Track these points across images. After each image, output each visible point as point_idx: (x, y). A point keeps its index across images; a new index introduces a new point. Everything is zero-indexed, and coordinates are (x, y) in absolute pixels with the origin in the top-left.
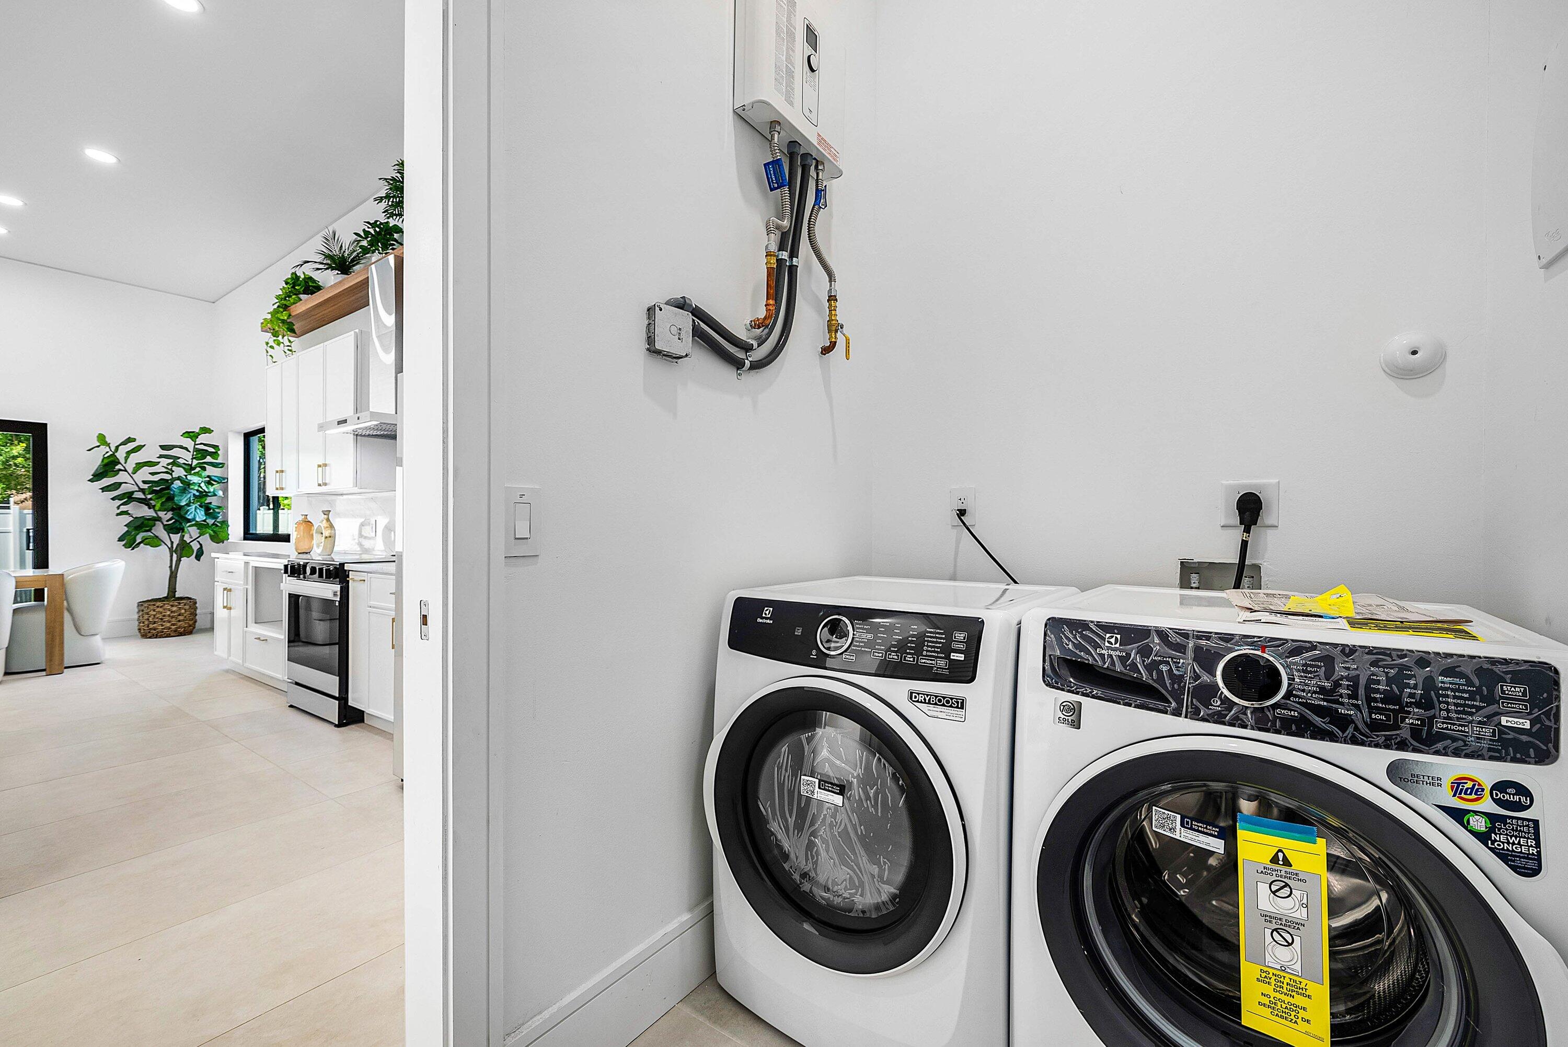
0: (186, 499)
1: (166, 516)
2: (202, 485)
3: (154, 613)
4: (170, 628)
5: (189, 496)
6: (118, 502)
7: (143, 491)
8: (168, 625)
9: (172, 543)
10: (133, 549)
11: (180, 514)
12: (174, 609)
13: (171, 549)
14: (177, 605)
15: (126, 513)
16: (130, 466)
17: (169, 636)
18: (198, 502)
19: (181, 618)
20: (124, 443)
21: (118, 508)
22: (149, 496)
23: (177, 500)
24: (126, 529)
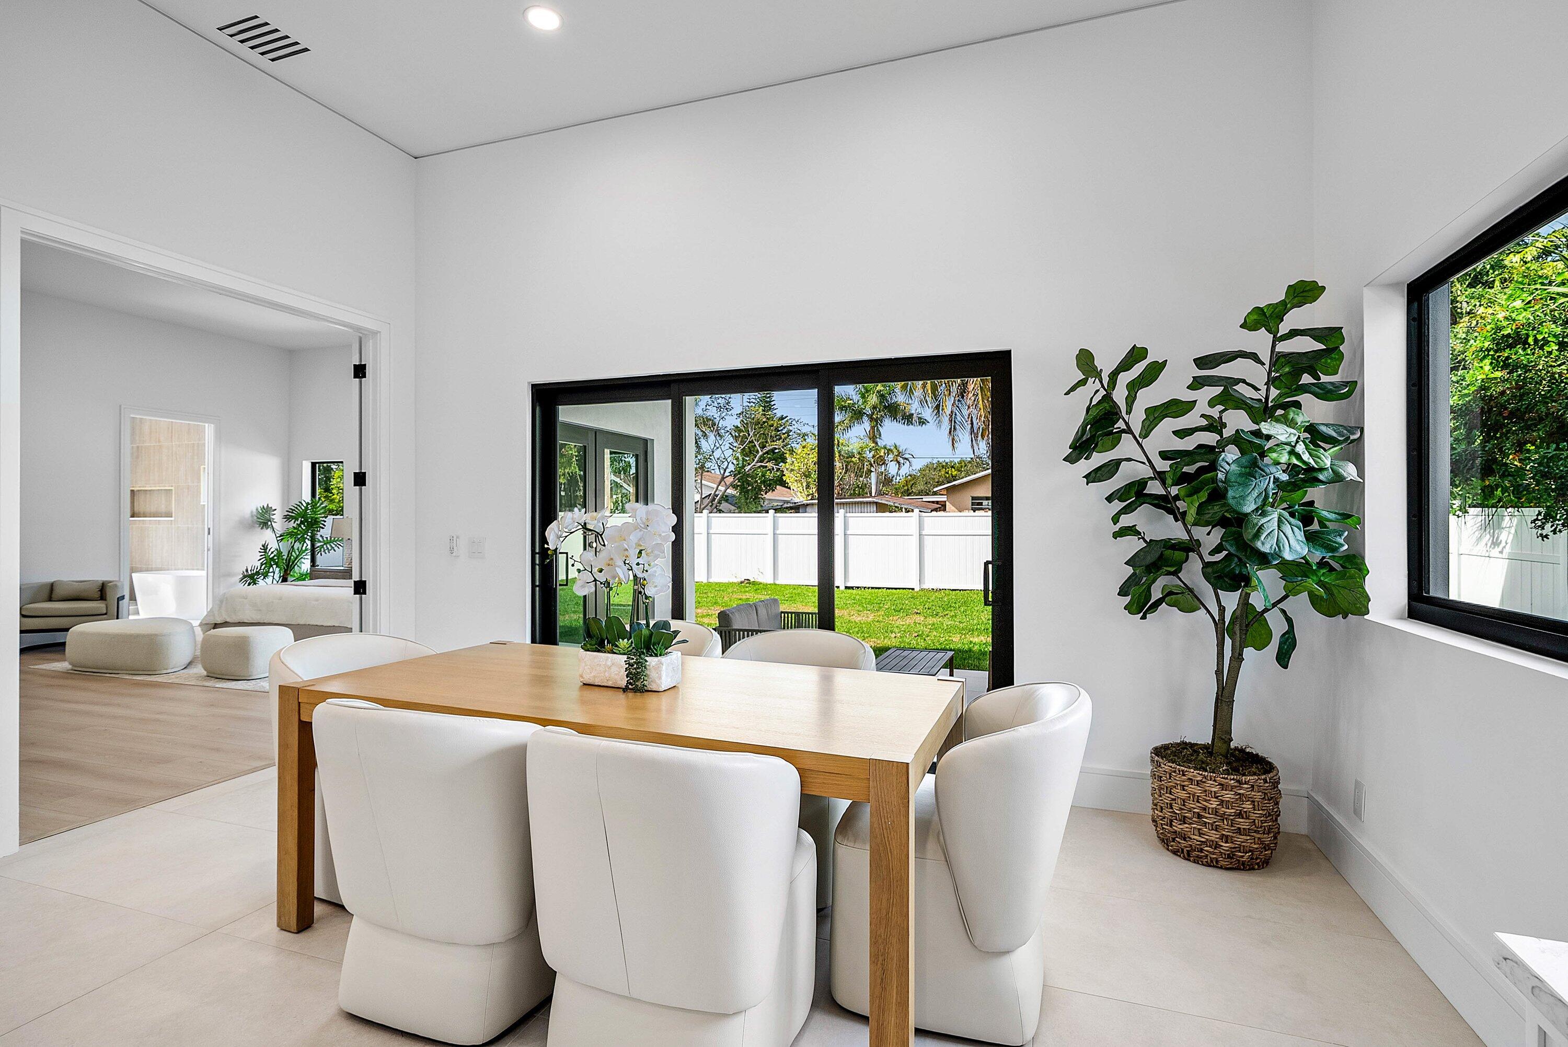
0: (1255, 494)
1: (1209, 537)
2: (1300, 448)
3: (1183, 795)
4: (1217, 846)
5: (1263, 485)
6: (1118, 505)
7: (1160, 476)
8: (1214, 836)
9: (1222, 610)
10: (1144, 617)
11: (1241, 535)
12: (1228, 796)
13: (1219, 625)
14: (1233, 788)
15: (1130, 531)
16: (1136, 420)
17: (1212, 864)
18: (1283, 500)
19: (1243, 823)
20: (1125, 365)
21: (1115, 519)
22: (1174, 491)
23: (1234, 498)
24: (1130, 570)
